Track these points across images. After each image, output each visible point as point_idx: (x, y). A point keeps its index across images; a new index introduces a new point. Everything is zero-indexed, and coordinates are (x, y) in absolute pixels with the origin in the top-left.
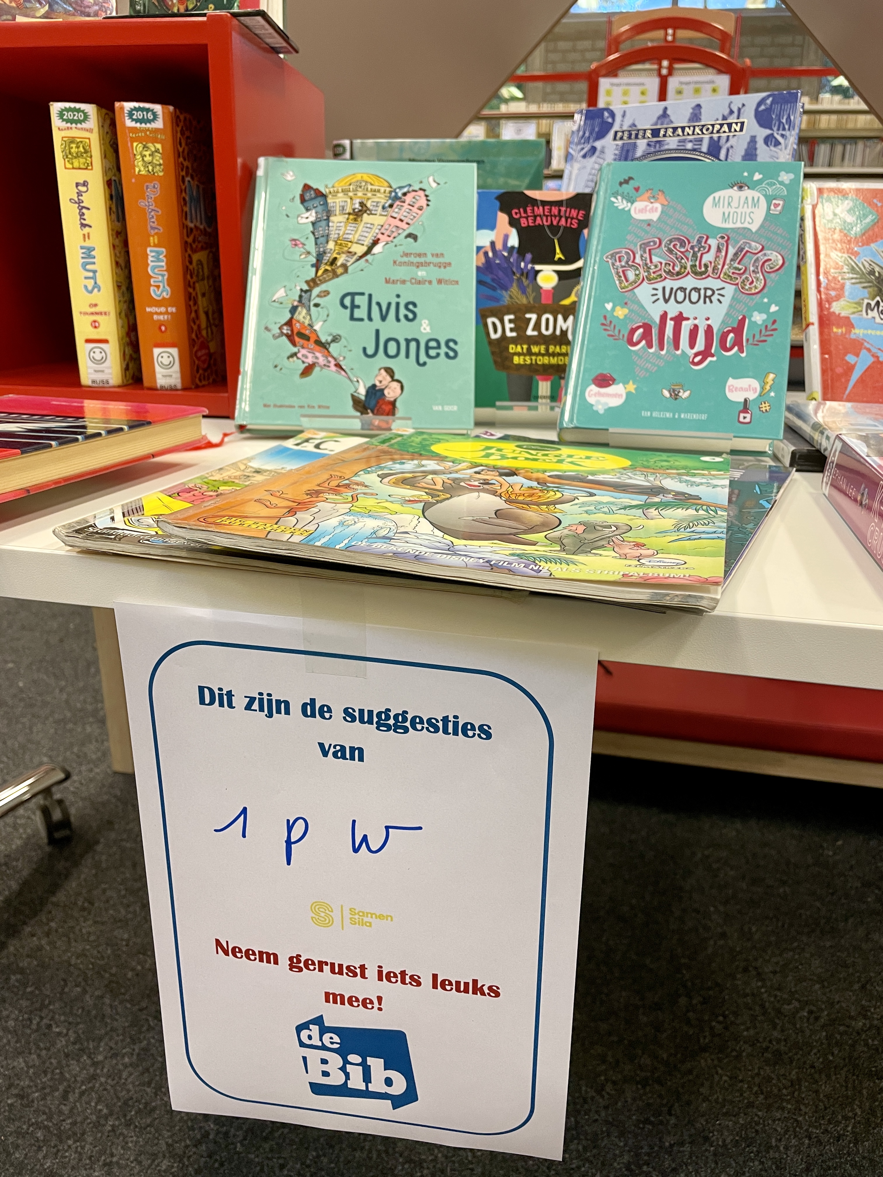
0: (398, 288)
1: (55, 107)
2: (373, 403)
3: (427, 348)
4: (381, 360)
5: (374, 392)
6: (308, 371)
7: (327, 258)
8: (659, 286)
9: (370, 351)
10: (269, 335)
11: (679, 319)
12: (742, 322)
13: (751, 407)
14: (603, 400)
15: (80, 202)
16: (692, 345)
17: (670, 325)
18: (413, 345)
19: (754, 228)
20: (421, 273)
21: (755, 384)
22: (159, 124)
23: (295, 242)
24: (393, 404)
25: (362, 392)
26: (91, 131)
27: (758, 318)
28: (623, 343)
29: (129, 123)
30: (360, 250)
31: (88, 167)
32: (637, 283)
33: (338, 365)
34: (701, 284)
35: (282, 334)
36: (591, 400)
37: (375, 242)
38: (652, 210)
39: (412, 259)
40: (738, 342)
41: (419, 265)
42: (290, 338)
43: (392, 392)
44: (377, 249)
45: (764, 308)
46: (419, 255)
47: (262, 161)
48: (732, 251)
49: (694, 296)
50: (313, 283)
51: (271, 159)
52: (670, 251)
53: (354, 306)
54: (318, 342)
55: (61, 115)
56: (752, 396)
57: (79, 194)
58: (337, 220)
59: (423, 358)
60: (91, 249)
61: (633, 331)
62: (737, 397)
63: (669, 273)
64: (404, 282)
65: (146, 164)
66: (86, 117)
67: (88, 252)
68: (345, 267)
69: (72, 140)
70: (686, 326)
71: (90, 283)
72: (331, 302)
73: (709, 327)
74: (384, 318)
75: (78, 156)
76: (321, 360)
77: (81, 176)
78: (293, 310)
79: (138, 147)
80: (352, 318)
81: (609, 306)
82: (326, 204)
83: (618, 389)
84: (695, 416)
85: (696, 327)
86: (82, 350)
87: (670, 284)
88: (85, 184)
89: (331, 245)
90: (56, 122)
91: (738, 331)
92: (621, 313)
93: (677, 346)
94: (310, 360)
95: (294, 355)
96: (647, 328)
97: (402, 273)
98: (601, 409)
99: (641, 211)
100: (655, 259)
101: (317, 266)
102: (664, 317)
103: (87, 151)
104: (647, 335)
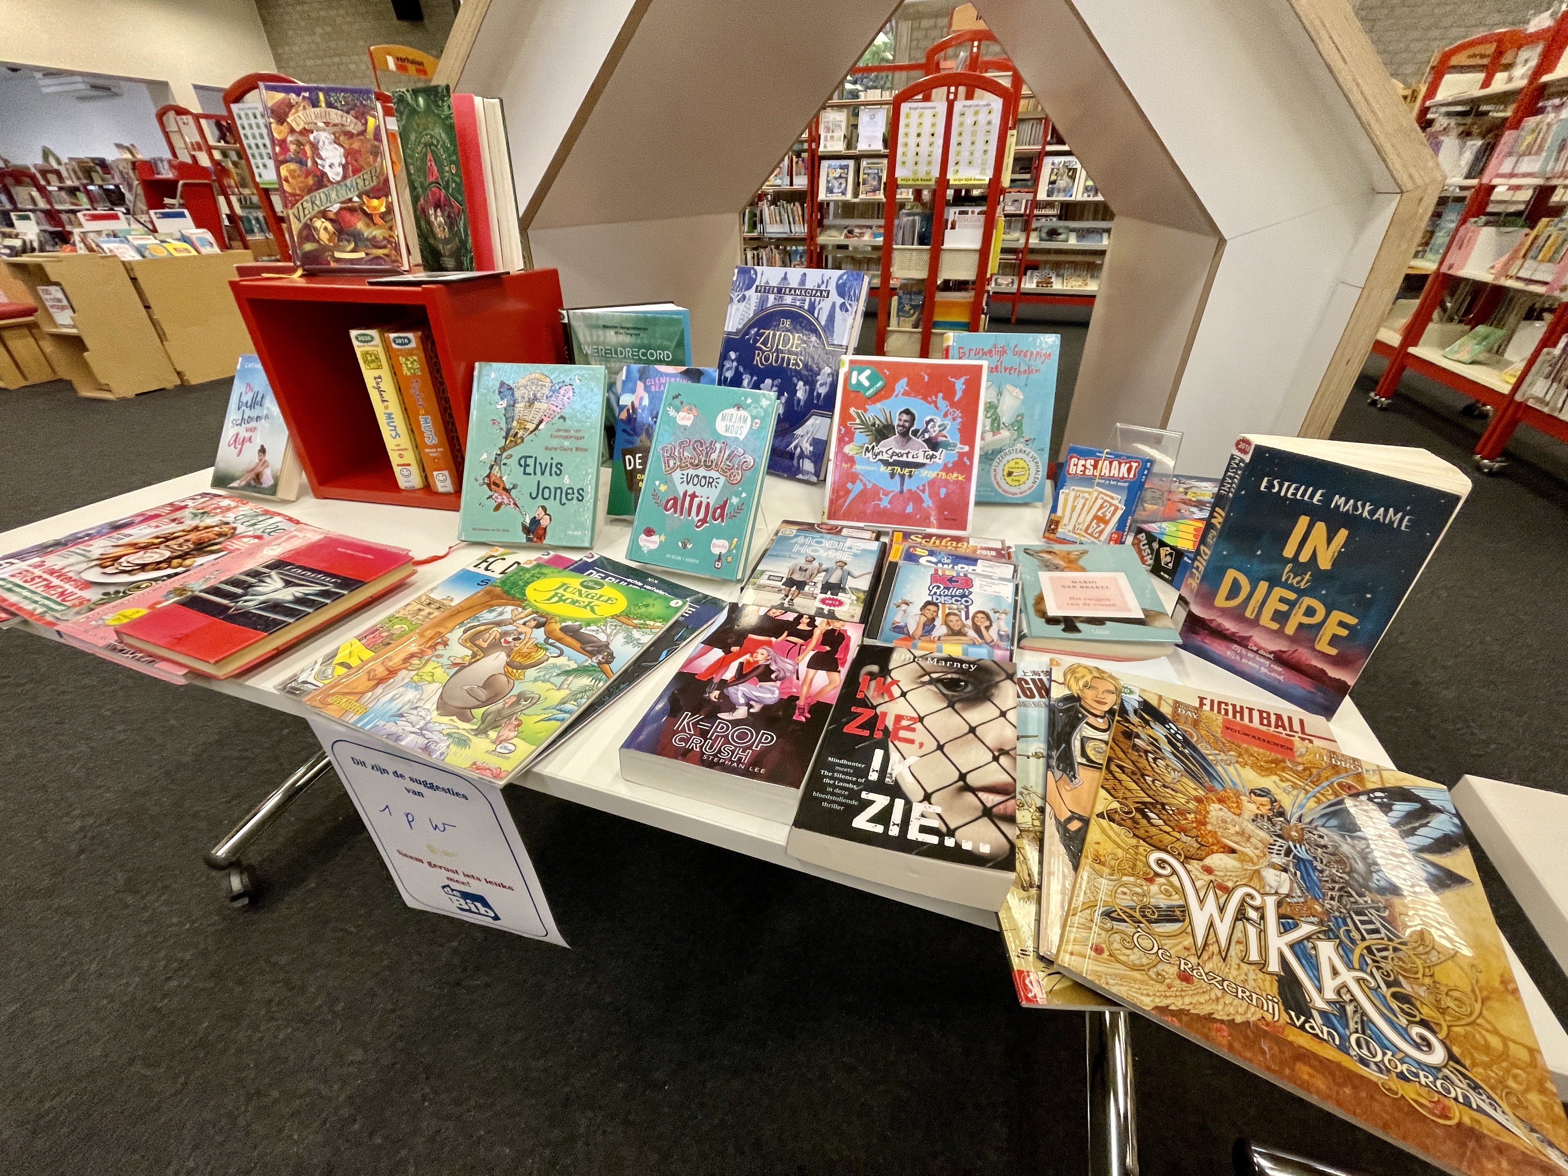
0: (552, 453)
1: (353, 333)
2: (533, 528)
3: (567, 494)
4: (540, 501)
5: (535, 521)
6: (497, 508)
7: (512, 432)
8: (685, 472)
9: (534, 495)
10: (477, 484)
11: (693, 496)
12: (725, 502)
13: (723, 558)
14: (647, 544)
15: (378, 388)
16: (698, 514)
17: (688, 499)
18: (559, 491)
19: (741, 438)
20: (566, 443)
21: (726, 543)
22: (413, 345)
23: (494, 422)
24: (545, 529)
25: (528, 521)
26: (377, 346)
27: (735, 500)
28: (662, 508)
29: (395, 346)
30: (531, 427)
31: (379, 367)
32: (674, 469)
33: (515, 504)
34: (708, 474)
35: (485, 483)
36: (641, 543)
37: (541, 422)
38: (689, 419)
39: (562, 433)
40: (722, 516)
41: (566, 438)
42: (489, 485)
43: (545, 522)
44: (542, 427)
45: (738, 495)
46: (566, 431)
47: (477, 364)
48: (727, 453)
49: (703, 481)
50: (503, 449)
51: (483, 364)
52: (694, 449)
53: (526, 465)
54: (505, 489)
55: (357, 338)
56: (724, 551)
57: (378, 383)
58: (520, 406)
59: (564, 500)
60: (390, 414)
61: (668, 501)
62: (716, 551)
63: (691, 464)
64: (556, 449)
65: (409, 369)
66: (372, 338)
67: (389, 416)
68: (522, 439)
69: (367, 353)
70: (696, 501)
71: (394, 433)
72: (513, 462)
73: (708, 504)
74: (543, 473)
75: (373, 361)
76: (506, 501)
77: (377, 373)
78: (492, 467)
79: (402, 360)
80: (525, 473)
81: (657, 483)
82: (513, 395)
83: (655, 538)
84: (693, 561)
85: (701, 502)
86: (397, 470)
87: (692, 472)
88: (380, 377)
89: (515, 424)
90: (355, 343)
91: (723, 508)
92: (663, 488)
93: (689, 515)
94: (499, 500)
95: (491, 497)
96: (675, 499)
97: (555, 443)
98: (645, 550)
99: (682, 419)
100: (686, 454)
101: (506, 438)
102: (685, 494)
103: (377, 359)
104: (675, 506)
